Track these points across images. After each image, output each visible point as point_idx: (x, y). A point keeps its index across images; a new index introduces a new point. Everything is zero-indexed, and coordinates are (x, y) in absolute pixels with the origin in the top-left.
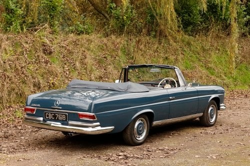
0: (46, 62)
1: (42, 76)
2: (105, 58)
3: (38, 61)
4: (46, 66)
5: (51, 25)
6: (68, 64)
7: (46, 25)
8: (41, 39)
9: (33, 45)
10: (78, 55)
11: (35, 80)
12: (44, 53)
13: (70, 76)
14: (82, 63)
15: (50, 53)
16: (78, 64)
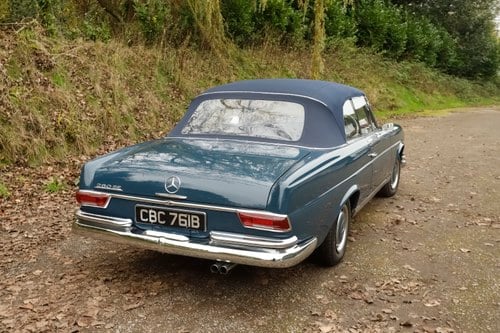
0: (45, 84)
1: (40, 108)
2: (136, 78)
3: (28, 82)
4: (46, 90)
5: (44, 22)
6: (82, 88)
7: (34, 20)
8: (29, 43)
9: (16, 52)
10: (95, 72)
11: (27, 117)
12: (38, 67)
13: (88, 108)
14: (105, 87)
15: (50, 68)
16: (98, 88)
